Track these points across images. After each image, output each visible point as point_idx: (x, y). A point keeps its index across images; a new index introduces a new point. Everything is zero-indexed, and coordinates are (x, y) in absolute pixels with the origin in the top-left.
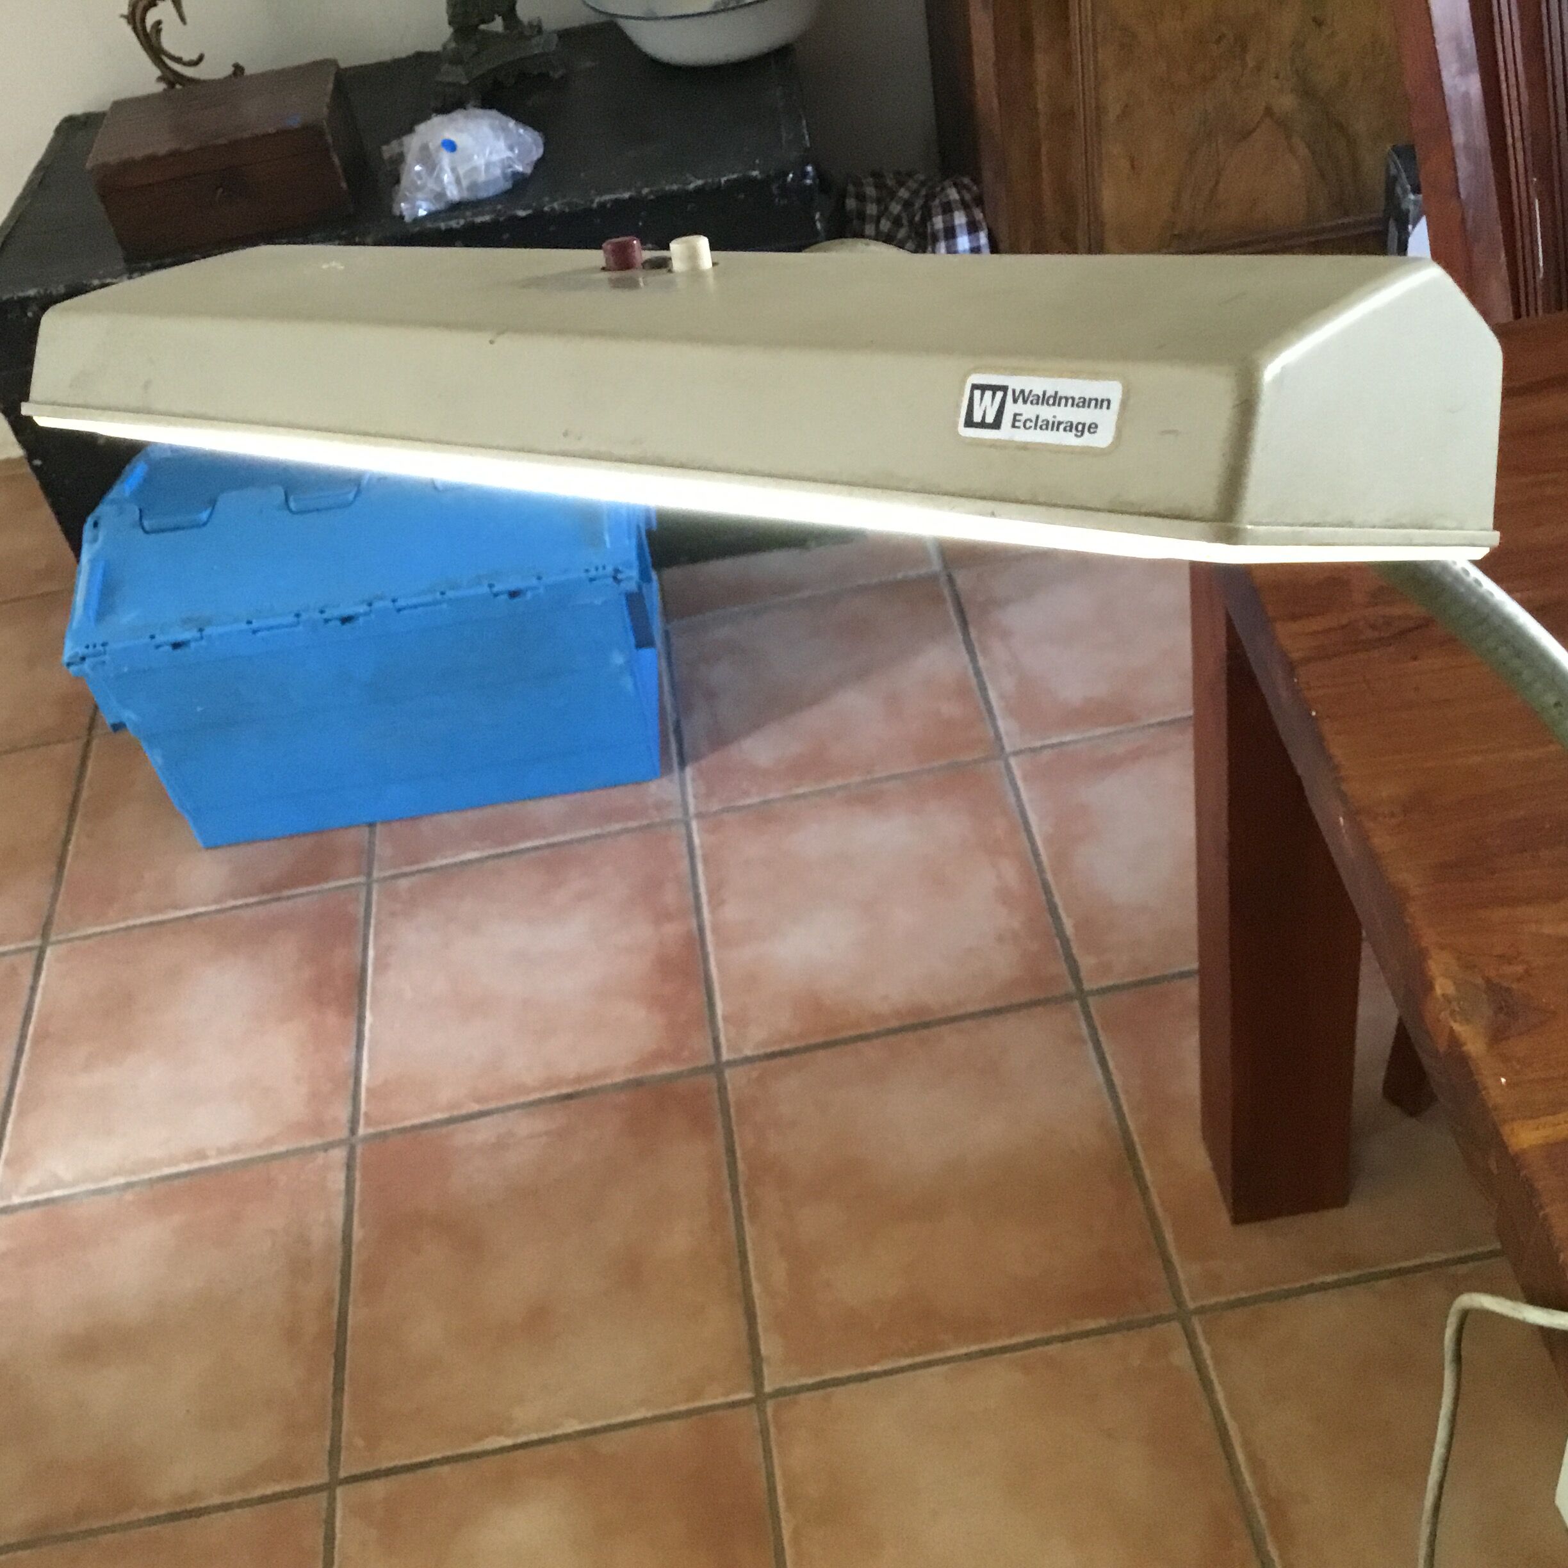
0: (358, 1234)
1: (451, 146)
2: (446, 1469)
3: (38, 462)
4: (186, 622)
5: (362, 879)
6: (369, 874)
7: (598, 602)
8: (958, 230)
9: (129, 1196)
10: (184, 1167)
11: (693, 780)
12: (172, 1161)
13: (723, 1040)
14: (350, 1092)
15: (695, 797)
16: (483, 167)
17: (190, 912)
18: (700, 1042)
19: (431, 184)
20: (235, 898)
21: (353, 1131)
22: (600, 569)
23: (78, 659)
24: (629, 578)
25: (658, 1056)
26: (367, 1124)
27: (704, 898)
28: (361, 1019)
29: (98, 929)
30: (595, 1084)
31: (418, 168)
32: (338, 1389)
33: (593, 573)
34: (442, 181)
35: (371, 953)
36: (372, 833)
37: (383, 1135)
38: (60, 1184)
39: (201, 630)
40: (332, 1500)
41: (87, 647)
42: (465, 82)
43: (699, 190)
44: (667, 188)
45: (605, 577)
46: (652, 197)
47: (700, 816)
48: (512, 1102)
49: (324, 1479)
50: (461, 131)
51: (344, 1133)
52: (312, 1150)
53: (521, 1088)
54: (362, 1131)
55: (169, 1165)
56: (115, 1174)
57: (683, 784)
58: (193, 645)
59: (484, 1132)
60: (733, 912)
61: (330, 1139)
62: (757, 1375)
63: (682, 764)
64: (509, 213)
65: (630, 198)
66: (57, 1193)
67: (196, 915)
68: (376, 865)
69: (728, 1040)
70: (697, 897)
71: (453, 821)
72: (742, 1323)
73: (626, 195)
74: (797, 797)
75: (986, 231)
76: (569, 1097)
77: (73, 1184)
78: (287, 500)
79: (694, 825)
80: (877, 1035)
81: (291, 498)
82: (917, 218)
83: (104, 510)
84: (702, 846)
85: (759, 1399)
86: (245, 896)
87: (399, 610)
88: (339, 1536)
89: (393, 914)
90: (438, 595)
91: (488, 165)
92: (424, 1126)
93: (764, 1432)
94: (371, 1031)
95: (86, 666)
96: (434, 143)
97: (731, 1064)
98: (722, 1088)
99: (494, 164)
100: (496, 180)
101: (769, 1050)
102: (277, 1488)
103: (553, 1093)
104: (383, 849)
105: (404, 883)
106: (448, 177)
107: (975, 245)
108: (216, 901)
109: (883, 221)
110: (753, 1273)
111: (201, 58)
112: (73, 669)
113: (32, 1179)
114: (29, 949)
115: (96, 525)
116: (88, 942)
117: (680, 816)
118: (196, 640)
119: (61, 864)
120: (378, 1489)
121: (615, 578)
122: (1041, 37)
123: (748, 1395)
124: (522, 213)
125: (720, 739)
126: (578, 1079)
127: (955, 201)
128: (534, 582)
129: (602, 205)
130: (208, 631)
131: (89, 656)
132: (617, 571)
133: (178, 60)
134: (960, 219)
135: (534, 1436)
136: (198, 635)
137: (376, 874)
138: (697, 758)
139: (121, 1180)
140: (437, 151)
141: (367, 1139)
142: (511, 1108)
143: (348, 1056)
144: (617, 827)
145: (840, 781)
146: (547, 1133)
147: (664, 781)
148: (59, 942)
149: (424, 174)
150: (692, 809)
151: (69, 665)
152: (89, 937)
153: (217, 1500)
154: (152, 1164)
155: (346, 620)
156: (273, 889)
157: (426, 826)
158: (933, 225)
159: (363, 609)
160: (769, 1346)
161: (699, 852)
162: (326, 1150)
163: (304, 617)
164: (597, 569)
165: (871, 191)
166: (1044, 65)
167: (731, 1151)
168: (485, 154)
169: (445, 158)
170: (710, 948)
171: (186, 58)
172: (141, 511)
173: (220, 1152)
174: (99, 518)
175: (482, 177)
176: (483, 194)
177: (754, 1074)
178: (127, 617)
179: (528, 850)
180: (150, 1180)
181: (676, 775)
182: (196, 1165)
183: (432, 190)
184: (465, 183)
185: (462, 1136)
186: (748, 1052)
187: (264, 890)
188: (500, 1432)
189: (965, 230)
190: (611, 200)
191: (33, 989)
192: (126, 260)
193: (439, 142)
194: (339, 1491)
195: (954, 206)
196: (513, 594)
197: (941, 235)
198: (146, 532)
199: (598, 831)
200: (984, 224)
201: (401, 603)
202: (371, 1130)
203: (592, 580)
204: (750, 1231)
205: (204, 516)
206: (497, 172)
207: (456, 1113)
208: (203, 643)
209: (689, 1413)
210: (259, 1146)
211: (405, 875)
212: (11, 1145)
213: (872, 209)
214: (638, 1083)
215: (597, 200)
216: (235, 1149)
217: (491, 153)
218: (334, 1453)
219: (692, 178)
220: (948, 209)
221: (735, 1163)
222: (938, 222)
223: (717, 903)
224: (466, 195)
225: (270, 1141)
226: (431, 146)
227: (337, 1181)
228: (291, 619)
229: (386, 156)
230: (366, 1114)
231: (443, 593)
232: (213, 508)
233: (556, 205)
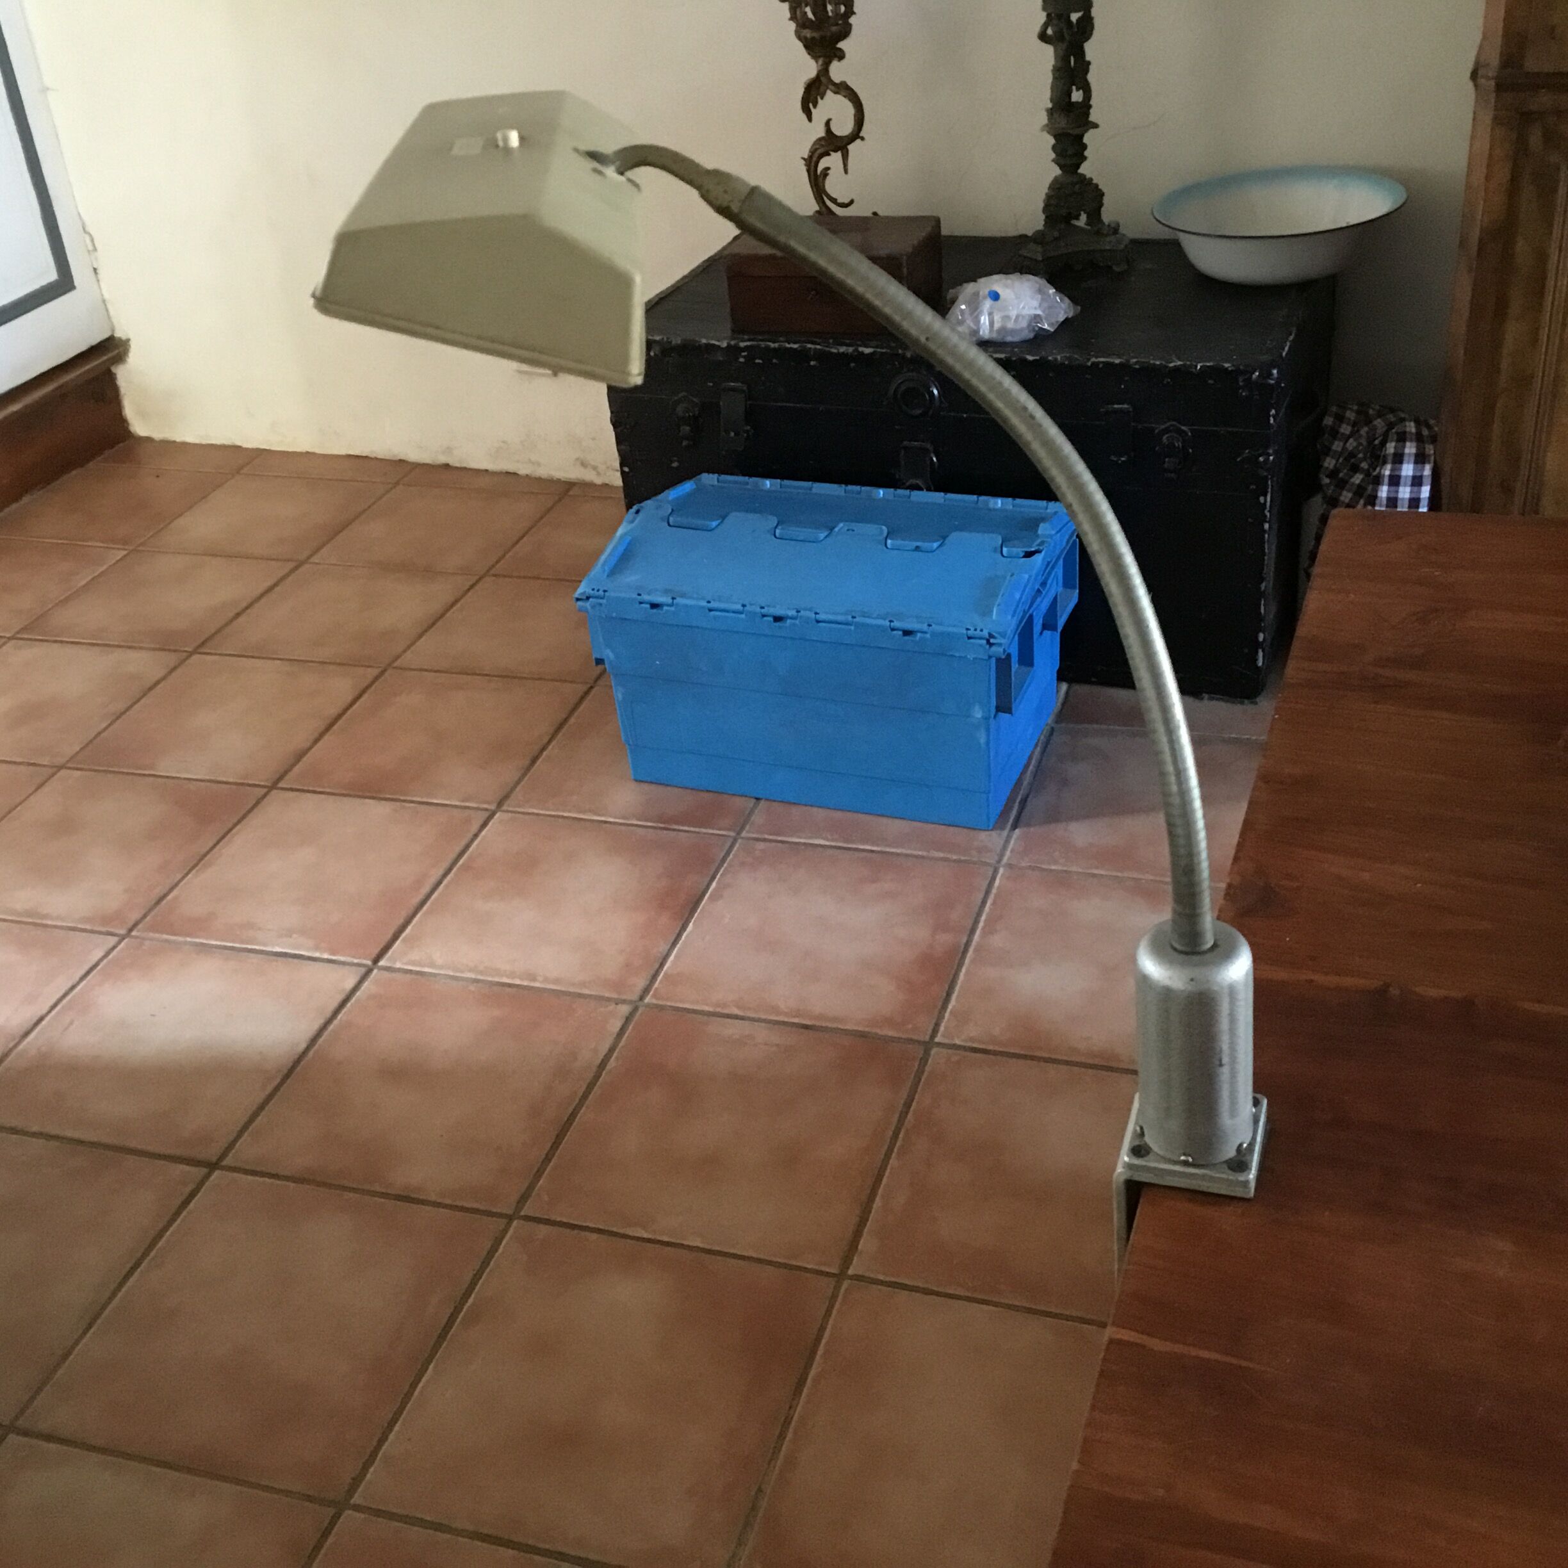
0: (612, 1063)
1: (995, 296)
2: (594, 1236)
3: (626, 469)
4: (666, 592)
5: (732, 834)
6: (739, 833)
7: (971, 657)
8: (1406, 458)
9: (472, 988)
10: (518, 982)
11: (1018, 839)
12: (512, 975)
13: (942, 1028)
14: (652, 972)
15: (1012, 851)
16: (1014, 317)
17: (603, 819)
18: (924, 1024)
19: (970, 323)
20: (639, 820)
21: (642, 998)
22: (978, 630)
23: (585, 598)
24: (1000, 645)
25: (889, 1021)
26: (654, 996)
27: (981, 924)
28: (684, 928)
29: (536, 811)
30: (830, 1025)
31: (963, 307)
32: (548, 1159)
33: (971, 633)
34: (979, 321)
35: (714, 884)
36: (755, 806)
37: (661, 1008)
38: (432, 965)
39: (673, 598)
40: (509, 1225)
41: (593, 590)
42: (1040, 258)
43: (1177, 369)
44: (1152, 362)
45: (981, 638)
46: (1137, 367)
47: (1010, 866)
48: (763, 1017)
49: (510, 1212)
50: (1006, 286)
51: (635, 997)
52: (609, 999)
53: (775, 1010)
54: (647, 1000)
55: (508, 977)
56: (471, 970)
57: (1007, 841)
58: (665, 608)
59: (733, 1029)
60: (998, 940)
61: (624, 997)
62: (847, 1262)
63: (1015, 826)
64: (1022, 355)
65: (1121, 364)
66: (426, 970)
67: (606, 822)
68: (747, 827)
69: (946, 1028)
70: (976, 922)
71: (819, 814)
72: (854, 1220)
73: (1117, 361)
74: (1094, 875)
75: (1432, 464)
76: (806, 1027)
77: (441, 967)
78: (776, 527)
79: (1001, 871)
80: (1067, 1063)
81: (780, 527)
82: (1377, 442)
83: (648, 504)
84: (999, 888)
85: (840, 1276)
86: (647, 820)
87: (818, 622)
88: (501, 1250)
89: (743, 864)
90: (850, 618)
91: (1017, 317)
92: (695, 1012)
93: (834, 1297)
94: (687, 936)
95: (588, 605)
96: (984, 291)
97: (939, 1044)
98: (924, 1061)
99: (1023, 317)
100: (1022, 330)
101: (975, 1045)
102: (475, 1205)
103: (796, 1020)
104: (758, 818)
105: (761, 846)
106: (985, 319)
107: (1418, 474)
108: (624, 818)
109: (1351, 440)
110: (880, 1191)
111: (852, 202)
112: (580, 603)
113: (415, 955)
114: (486, 810)
115: (637, 512)
116: (527, 817)
117: (993, 861)
118: (668, 605)
119: (534, 761)
120: (543, 1230)
121: (988, 641)
122: (1515, 307)
123: (834, 1270)
124: (1030, 358)
125: (1054, 816)
126: (820, 1017)
127: (1410, 433)
128: (925, 627)
129: (1095, 364)
130: (679, 600)
131: (593, 597)
132: (991, 636)
133: (834, 201)
134: (1410, 449)
135: (666, 1239)
136: (670, 601)
137: (744, 834)
138: (1028, 825)
139: (473, 976)
140: (985, 298)
141: (648, 1006)
142: (759, 1020)
143: (663, 948)
144: (941, 855)
145: (1136, 875)
146: (777, 1045)
147: (994, 833)
148: (508, 811)
149: (967, 312)
150: (1005, 860)
151: (578, 599)
152: (529, 814)
153: (433, 1198)
154: (498, 972)
155: (777, 619)
156: (667, 821)
157: (796, 811)
158: (1386, 450)
159: (792, 613)
160: (867, 1243)
161: (994, 891)
162: (617, 1004)
163: (748, 608)
164: (976, 630)
165: (1350, 415)
166: (1513, 332)
167: (908, 1105)
168: (1018, 308)
169: (988, 304)
170: (967, 961)
171: (840, 201)
172: (673, 510)
173: (546, 980)
174: (642, 507)
175: (1010, 325)
176: (1009, 339)
177: (955, 1058)
178: (631, 578)
179: (864, 850)
180: (491, 982)
181: (1005, 833)
182: (525, 983)
183: (969, 327)
184: (997, 326)
185: (717, 1028)
186: (958, 1042)
187: (660, 819)
188: (644, 1228)
189: (1412, 459)
190: (1103, 362)
191: (476, 836)
192: (733, 331)
193: (986, 292)
194: (515, 1223)
195: (1408, 436)
196: (907, 633)
197: (1390, 459)
198: (669, 525)
199: (925, 854)
200: (1432, 458)
201: (821, 617)
202: (655, 1001)
203: (969, 638)
204: (893, 1161)
205: (714, 524)
206: (1024, 324)
207: (719, 1010)
208: (673, 609)
209: (785, 1266)
210: (573, 984)
211: (765, 840)
212: (412, 930)
213: (1346, 429)
214: (863, 1035)
215: (1093, 360)
216: (557, 981)
217: (1024, 308)
218: (524, 1198)
219: (1174, 359)
220: (1402, 438)
221: (907, 1113)
222: (1391, 448)
223: (989, 930)
224: (994, 336)
225: (583, 984)
226: (981, 293)
227: (615, 1025)
228: (739, 607)
229: (949, 297)
230: (656, 989)
231: (854, 617)
232: (722, 522)
233: (1059, 357)
